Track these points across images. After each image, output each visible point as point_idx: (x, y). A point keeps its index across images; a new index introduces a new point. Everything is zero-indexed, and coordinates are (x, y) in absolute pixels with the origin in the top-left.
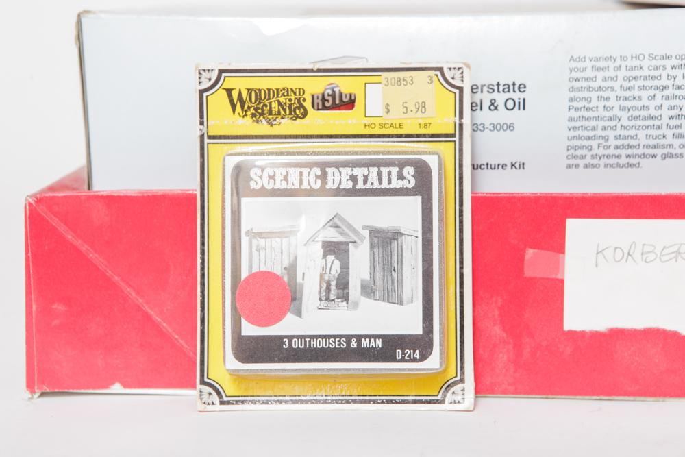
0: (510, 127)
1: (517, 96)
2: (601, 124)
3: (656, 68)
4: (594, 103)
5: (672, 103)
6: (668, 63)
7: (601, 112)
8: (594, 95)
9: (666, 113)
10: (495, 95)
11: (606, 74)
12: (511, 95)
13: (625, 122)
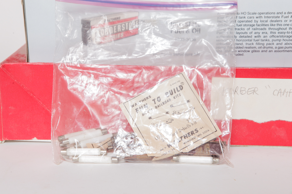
3: (251, 18)
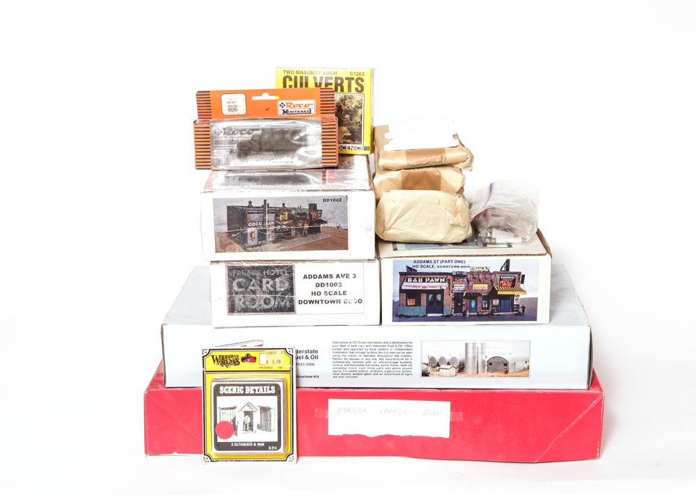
0: (313, 364)
1: (315, 354)
2: (344, 364)
4: (341, 357)
5: (367, 358)
6: (365, 345)
7: (344, 360)
8: (341, 354)
9: (365, 361)
10: (307, 354)
11: (345, 348)
12: (313, 354)
13: (351, 363)
